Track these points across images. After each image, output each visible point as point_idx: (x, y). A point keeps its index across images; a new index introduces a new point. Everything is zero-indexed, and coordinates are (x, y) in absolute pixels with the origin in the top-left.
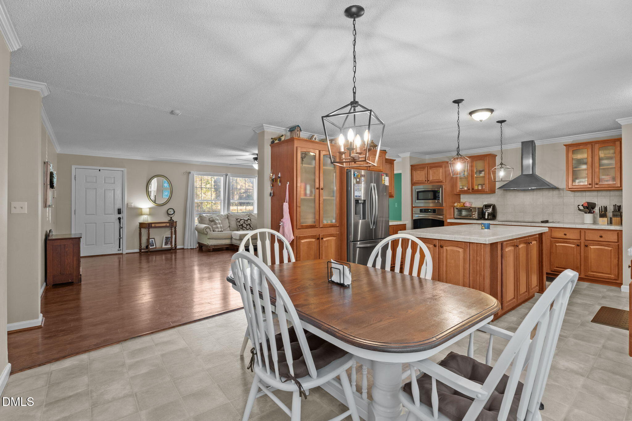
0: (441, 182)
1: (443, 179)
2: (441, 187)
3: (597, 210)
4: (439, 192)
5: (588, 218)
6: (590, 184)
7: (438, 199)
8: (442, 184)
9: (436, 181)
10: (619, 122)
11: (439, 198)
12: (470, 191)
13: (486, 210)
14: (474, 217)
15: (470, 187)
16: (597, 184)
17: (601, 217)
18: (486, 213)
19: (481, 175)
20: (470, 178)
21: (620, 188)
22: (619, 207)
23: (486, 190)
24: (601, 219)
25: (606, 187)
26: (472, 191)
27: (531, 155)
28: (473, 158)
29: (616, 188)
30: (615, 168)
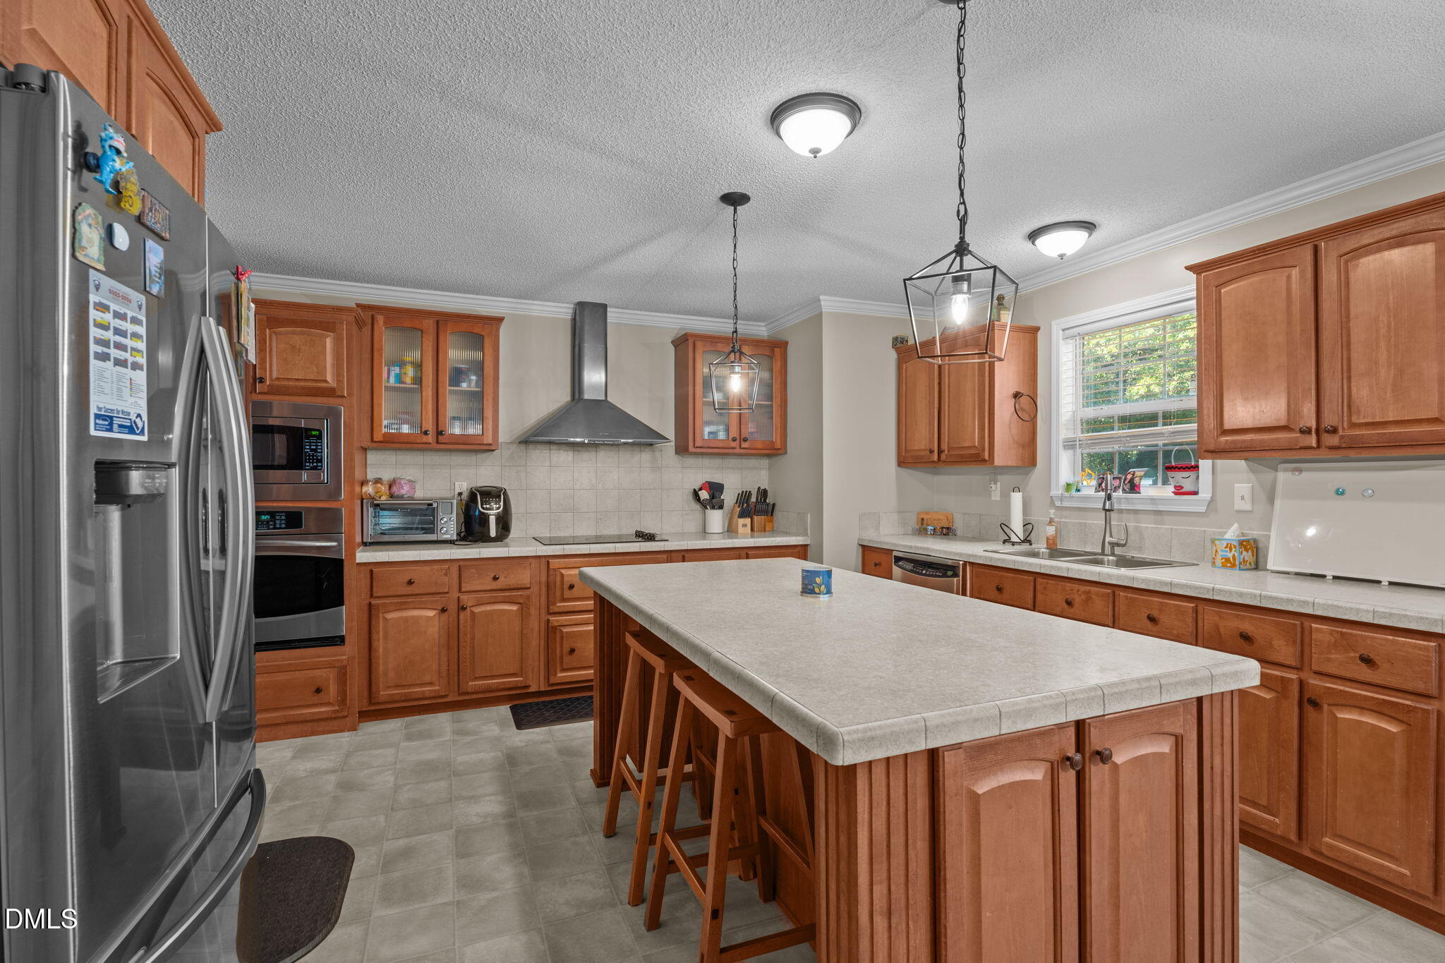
0: (331, 393)
1: (339, 381)
2: (334, 414)
3: (729, 497)
4: (320, 437)
5: (716, 519)
6: (734, 439)
7: (315, 468)
8: (331, 401)
9: (303, 388)
10: (822, 303)
11: (320, 461)
12: (430, 438)
13: (487, 509)
14: (444, 534)
15: (429, 425)
16: (745, 440)
17: (742, 515)
18: (492, 520)
19: (464, 385)
20: (428, 392)
21: (779, 452)
22: (763, 493)
23: (488, 439)
24: (741, 521)
25: (760, 447)
26: (435, 440)
27: (604, 346)
28: (442, 321)
29: (774, 451)
30: (772, 405)
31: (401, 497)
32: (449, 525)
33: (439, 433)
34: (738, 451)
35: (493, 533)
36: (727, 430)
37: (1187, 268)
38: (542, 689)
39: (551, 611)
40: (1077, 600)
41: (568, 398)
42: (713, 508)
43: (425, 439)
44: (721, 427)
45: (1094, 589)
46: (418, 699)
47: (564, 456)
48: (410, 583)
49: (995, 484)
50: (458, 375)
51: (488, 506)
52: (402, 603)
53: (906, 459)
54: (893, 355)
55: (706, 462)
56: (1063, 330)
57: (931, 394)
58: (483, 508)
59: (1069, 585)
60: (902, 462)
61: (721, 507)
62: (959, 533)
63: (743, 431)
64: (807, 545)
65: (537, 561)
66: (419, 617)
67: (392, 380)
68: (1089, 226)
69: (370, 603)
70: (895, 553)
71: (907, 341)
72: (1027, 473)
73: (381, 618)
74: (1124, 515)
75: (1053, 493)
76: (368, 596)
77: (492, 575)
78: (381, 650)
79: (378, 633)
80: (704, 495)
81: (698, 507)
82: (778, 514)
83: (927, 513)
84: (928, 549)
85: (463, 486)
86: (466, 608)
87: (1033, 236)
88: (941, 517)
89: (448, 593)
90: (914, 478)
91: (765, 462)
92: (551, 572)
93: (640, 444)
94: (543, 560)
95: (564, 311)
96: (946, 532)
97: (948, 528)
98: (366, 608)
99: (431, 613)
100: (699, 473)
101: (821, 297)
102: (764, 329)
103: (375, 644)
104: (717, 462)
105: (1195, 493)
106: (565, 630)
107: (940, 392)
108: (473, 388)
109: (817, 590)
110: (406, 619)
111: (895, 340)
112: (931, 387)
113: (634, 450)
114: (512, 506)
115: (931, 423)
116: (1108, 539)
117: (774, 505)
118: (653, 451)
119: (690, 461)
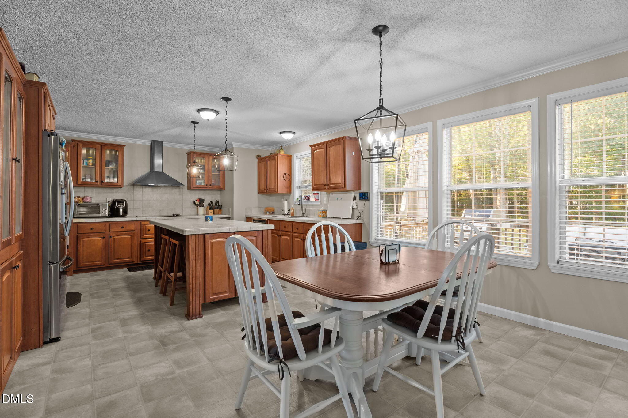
3: (206, 204)
5: (201, 210)
6: (207, 185)
10: (233, 145)
12: (98, 183)
13: (119, 206)
14: (103, 214)
15: (98, 179)
16: (210, 185)
17: (210, 209)
18: (121, 210)
19: (111, 166)
20: (98, 168)
21: (222, 189)
22: (217, 202)
23: (120, 184)
24: (210, 211)
25: (216, 187)
26: (100, 184)
27: (162, 155)
28: (103, 146)
29: (221, 189)
30: (220, 175)
31: (87, 202)
32: (105, 212)
33: (102, 182)
34: (208, 188)
35: (121, 214)
36: (204, 182)
37: (309, 146)
38: (138, 262)
39: (142, 238)
40: (287, 226)
41: (149, 171)
42: (200, 207)
43: (97, 183)
44: (203, 181)
45: (289, 223)
46: (94, 266)
47: (148, 190)
48: (92, 229)
49: (283, 199)
50: (108, 163)
51: (119, 205)
52: (88, 236)
53: (260, 192)
54: (257, 160)
55: (198, 192)
56: (296, 157)
57: (265, 173)
58: (118, 206)
59: (285, 223)
60: (259, 193)
61: (203, 206)
62: (276, 213)
63: (210, 182)
64: (230, 218)
65: (137, 222)
66: (95, 240)
67: (84, 164)
68: (294, 133)
69: (77, 236)
70: (253, 219)
71: (261, 156)
72: (290, 196)
73: (81, 241)
74: (307, 206)
75: (294, 201)
76: (77, 233)
77: (121, 227)
78: (81, 250)
79: (80, 245)
80: (197, 202)
81: (196, 207)
82: (223, 209)
83: (267, 208)
84: (260, 217)
85: (110, 199)
86: (112, 237)
87: (281, 133)
88: (271, 209)
89: (105, 232)
90: (263, 197)
91: (219, 192)
92: (142, 226)
93: (175, 186)
94: (139, 222)
95: (148, 143)
96: (273, 213)
97: (273, 212)
98: (76, 237)
99: (99, 239)
100: (196, 196)
101: (233, 143)
102: (219, 150)
103: (79, 248)
104: (202, 192)
105: (318, 200)
106: (147, 244)
107: (267, 172)
108: (114, 167)
109: (208, 220)
110: (90, 241)
111: (257, 156)
112: (265, 170)
113: (173, 188)
114: (128, 205)
115: (265, 181)
116: (302, 212)
117: (221, 206)
118: (180, 188)
119: (193, 192)
